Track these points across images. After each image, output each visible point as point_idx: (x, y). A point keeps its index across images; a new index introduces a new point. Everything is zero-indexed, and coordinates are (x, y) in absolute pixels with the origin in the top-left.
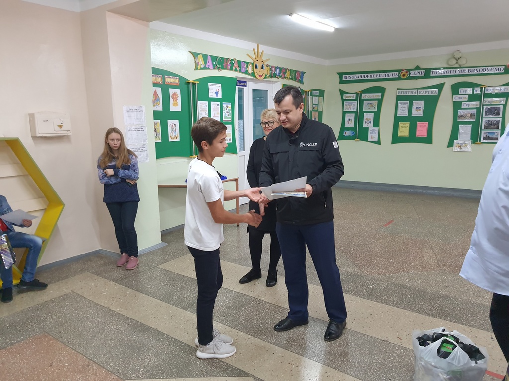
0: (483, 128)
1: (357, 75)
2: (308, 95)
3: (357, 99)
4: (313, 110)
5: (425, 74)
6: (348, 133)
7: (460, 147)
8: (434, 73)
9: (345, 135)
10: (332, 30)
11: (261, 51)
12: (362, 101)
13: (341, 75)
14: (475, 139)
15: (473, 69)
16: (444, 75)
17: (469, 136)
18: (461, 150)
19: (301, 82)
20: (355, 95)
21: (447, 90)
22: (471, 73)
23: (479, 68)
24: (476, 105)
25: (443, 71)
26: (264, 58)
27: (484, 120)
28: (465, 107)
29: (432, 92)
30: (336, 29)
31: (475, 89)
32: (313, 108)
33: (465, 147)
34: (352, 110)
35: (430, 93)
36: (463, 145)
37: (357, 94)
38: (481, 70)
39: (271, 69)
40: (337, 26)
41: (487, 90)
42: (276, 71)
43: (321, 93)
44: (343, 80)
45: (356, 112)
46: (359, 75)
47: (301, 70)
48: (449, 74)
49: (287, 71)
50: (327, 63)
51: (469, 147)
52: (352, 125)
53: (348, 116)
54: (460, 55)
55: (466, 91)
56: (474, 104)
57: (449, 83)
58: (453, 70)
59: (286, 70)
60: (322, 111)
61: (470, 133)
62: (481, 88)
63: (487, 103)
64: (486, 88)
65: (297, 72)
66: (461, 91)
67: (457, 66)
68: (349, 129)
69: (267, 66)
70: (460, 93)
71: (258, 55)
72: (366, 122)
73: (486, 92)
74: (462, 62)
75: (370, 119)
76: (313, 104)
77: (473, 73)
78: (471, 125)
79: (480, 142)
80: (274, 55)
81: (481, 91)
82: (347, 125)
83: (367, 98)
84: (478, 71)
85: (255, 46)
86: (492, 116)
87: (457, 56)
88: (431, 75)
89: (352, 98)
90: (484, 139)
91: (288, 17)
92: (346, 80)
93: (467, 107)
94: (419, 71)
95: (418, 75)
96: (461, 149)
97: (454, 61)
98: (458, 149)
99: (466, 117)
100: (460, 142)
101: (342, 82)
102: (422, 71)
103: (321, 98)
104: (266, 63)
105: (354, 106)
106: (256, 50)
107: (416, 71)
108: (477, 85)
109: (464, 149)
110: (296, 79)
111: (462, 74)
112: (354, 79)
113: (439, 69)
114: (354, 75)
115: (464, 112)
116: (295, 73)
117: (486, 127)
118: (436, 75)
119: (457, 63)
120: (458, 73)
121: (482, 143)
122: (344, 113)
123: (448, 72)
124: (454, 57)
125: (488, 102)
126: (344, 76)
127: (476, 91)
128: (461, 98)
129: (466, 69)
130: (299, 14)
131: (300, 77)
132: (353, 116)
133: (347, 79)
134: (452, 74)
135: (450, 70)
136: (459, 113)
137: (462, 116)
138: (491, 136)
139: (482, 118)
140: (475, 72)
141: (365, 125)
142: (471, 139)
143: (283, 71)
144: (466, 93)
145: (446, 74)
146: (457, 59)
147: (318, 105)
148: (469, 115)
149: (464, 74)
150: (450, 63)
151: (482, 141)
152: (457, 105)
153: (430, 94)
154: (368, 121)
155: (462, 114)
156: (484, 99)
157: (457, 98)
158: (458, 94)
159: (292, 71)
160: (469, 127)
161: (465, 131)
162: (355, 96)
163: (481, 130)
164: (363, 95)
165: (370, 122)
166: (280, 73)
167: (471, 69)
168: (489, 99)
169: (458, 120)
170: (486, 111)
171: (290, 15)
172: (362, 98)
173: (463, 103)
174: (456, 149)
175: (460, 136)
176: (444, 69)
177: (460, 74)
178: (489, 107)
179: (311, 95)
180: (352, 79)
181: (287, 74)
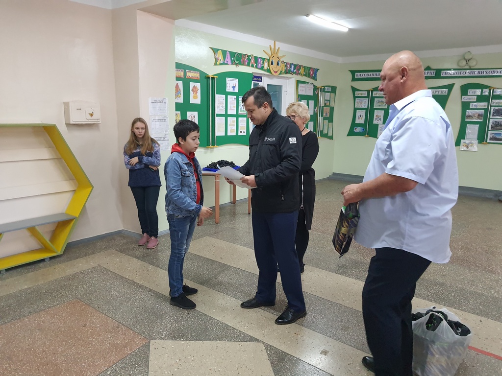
0: (490, 129)
1: (369, 73)
2: (321, 91)
3: (368, 97)
4: (325, 106)
5: (435, 74)
6: (358, 130)
7: (467, 146)
8: (444, 73)
9: (355, 131)
10: (346, 30)
11: (277, 48)
12: (373, 99)
13: (353, 72)
14: (482, 139)
15: (483, 71)
16: (454, 75)
17: (476, 136)
18: (468, 150)
19: (315, 78)
20: (366, 92)
21: (456, 90)
22: (480, 75)
23: (489, 70)
24: (484, 106)
25: (453, 72)
26: (280, 55)
27: (491, 121)
28: (474, 107)
29: (442, 92)
30: (350, 30)
31: (484, 90)
32: (325, 104)
33: (471, 146)
34: (363, 107)
35: (440, 92)
36: (470, 145)
37: (368, 91)
38: (490, 72)
39: (286, 66)
40: (351, 27)
41: (495, 92)
42: (291, 67)
43: (334, 90)
44: (356, 77)
45: (366, 109)
46: (371, 73)
47: (315, 67)
48: (459, 75)
49: (302, 67)
50: (340, 60)
51: (475, 147)
52: (362, 121)
53: (358, 113)
54: (470, 57)
55: (475, 92)
56: (483, 105)
57: (458, 83)
58: (463, 71)
59: (300, 66)
60: (333, 107)
61: (477, 133)
62: (490, 90)
63: (494, 105)
64: (495, 90)
65: (310, 68)
66: (471, 92)
67: (467, 67)
68: (359, 125)
69: (283, 62)
70: (468, 94)
71: (274, 52)
72: (376, 119)
73: (494, 94)
74: (472, 63)
75: (380, 116)
76: (325, 100)
77: (482, 75)
78: (478, 125)
79: (486, 142)
80: (289, 52)
81: (490, 92)
82: (357, 121)
83: (378, 95)
84: (488, 73)
85: (271, 43)
86: (499, 117)
87: (467, 58)
88: (442, 75)
89: (363, 95)
90: (490, 140)
91: (305, 17)
92: (358, 77)
93: (475, 108)
94: (430, 71)
95: (429, 75)
96: (468, 148)
97: (464, 63)
98: (465, 149)
99: (474, 117)
100: (467, 142)
101: (354, 79)
102: (433, 71)
103: (333, 95)
104: (281, 60)
105: (365, 103)
106: (273, 47)
107: (427, 71)
108: (486, 87)
109: (470, 148)
110: (309, 76)
111: (472, 75)
112: (366, 77)
113: (450, 70)
114: (367, 73)
115: (472, 113)
116: (309, 70)
117: (492, 128)
118: (446, 75)
119: (467, 64)
120: (467, 75)
121: (489, 143)
122: (355, 110)
123: (458, 73)
124: (465, 59)
125: (496, 103)
126: (356, 74)
127: (485, 92)
128: (470, 99)
129: (476, 71)
130: (316, 15)
131: (313, 73)
132: (363, 113)
133: (360, 77)
134: (462, 75)
135: (460, 71)
136: (467, 113)
137: (470, 116)
138: (497, 137)
139: (489, 118)
140: (485, 74)
141: (375, 122)
142: (478, 139)
143: (298, 67)
144: (475, 94)
145: (456, 75)
146: (468, 61)
147: (330, 101)
148: (477, 116)
149: (474, 75)
150: (460, 64)
151: (488, 141)
152: (465, 106)
153: (440, 94)
154: (378, 118)
155: (471, 114)
156: (493, 101)
157: (465, 99)
158: (467, 95)
159: (306, 68)
160: (477, 127)
161: (472, 131)
162: (366, 94)
163: (488, 130)
164: (374, 92)
165: (380, 119)
166: (294, 69)
167: (481, 71)
168: (497, 101)
169: (466, 120)
170: (493, 113)
171: (307, 15)
172: (373, 96)
173: (471, 103)
174: (463, 148)
175: (467, 136)
176: (454, 70)
177: (470, 75)
178: (497, 108)
179: (324, 91)
180: (364, 77)
181: (302, 71)
